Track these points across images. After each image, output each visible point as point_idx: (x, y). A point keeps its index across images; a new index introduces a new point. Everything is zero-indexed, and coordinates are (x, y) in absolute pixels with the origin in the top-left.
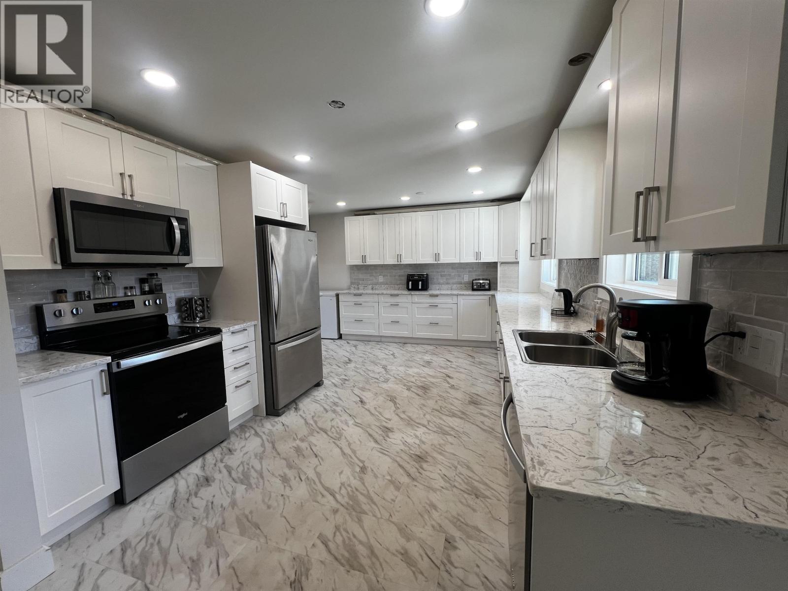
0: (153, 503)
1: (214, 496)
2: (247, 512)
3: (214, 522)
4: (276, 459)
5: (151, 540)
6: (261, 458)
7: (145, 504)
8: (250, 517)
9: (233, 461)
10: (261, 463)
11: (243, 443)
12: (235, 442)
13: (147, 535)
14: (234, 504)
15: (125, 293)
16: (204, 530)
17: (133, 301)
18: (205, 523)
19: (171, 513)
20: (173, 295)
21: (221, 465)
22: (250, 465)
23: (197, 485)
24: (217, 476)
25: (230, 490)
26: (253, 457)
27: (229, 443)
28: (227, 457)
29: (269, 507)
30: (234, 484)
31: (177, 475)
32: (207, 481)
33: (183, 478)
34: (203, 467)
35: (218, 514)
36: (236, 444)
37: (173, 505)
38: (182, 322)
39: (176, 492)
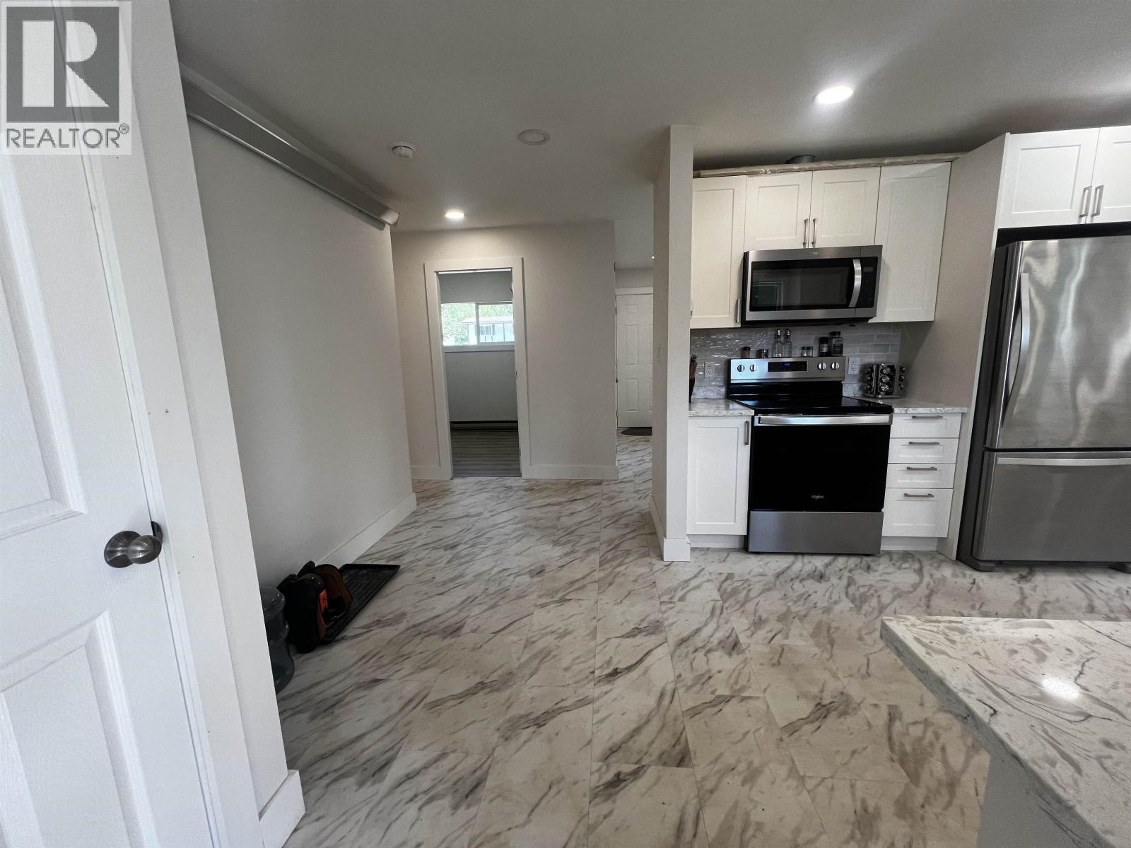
0: (766, 564)
1: (816, 592)
2: (834, 625)
3: (797, 609)
4: (919, 609)
5: (745, 585)
6: (899, 596)
7: (760, 561)
8: (832, 631)
9: (862, 578)
10: (893, 600)
11: (891, 569)
12: (882, 566)
13: (747, 580)
14: (827, 610)
15: (802, 354)
16: (784, 609)
17: (805, 363)
18: (790, 604)
19: (773, 579)
20: (858, 359)
21: (846, 574)
22: (879, 593)
23: (809, 575)
24: (834, 580)
25: (835, 597)
26: (889, 589)
27: (873, 561)
28: (859, 571)
29: (860, 639)
30: (843, 596)
31: (800, 557)
32: (821, 577)
33: (802, 562)
34: (827, 565)
35: (806, 607)
36: (881, 567)
37: (778, 576)
38: (864, 395)
39: (788, 568)
